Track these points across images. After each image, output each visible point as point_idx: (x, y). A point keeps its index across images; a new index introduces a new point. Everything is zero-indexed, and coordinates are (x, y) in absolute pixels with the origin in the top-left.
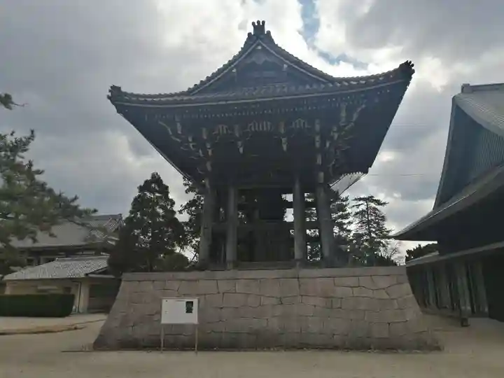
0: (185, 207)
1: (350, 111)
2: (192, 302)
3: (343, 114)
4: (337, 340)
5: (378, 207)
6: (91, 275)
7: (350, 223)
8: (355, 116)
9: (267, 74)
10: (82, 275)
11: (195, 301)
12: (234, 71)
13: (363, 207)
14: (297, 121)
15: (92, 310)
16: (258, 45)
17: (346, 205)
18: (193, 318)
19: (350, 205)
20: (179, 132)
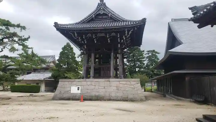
0: (80, 55)
1: (128, 31)
2: (79, 88)
3: (126, 32)
4: (119, 98)
5: (156, 54)
6: (45, 79)
7: (144, 61)
8: (130, 33)
9: (104, 17)
10: (43, 79)
11: (80, 87)
12: (94, 16)
13: (150, 54)
14: (113, 33)
15: (46, 91)
16: (101, 7)
17: (144, 54)
18: (79, 92)
19: (145, 54)
20: (76, 36)
